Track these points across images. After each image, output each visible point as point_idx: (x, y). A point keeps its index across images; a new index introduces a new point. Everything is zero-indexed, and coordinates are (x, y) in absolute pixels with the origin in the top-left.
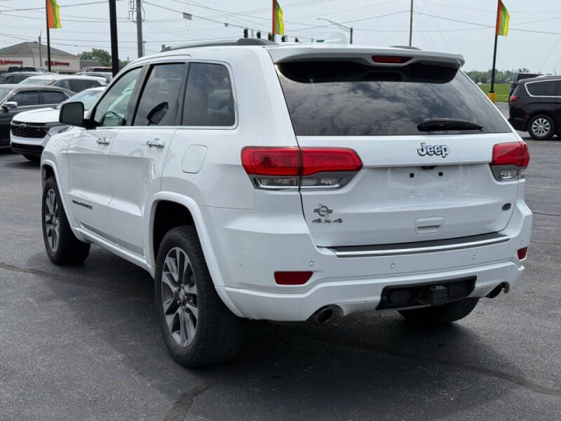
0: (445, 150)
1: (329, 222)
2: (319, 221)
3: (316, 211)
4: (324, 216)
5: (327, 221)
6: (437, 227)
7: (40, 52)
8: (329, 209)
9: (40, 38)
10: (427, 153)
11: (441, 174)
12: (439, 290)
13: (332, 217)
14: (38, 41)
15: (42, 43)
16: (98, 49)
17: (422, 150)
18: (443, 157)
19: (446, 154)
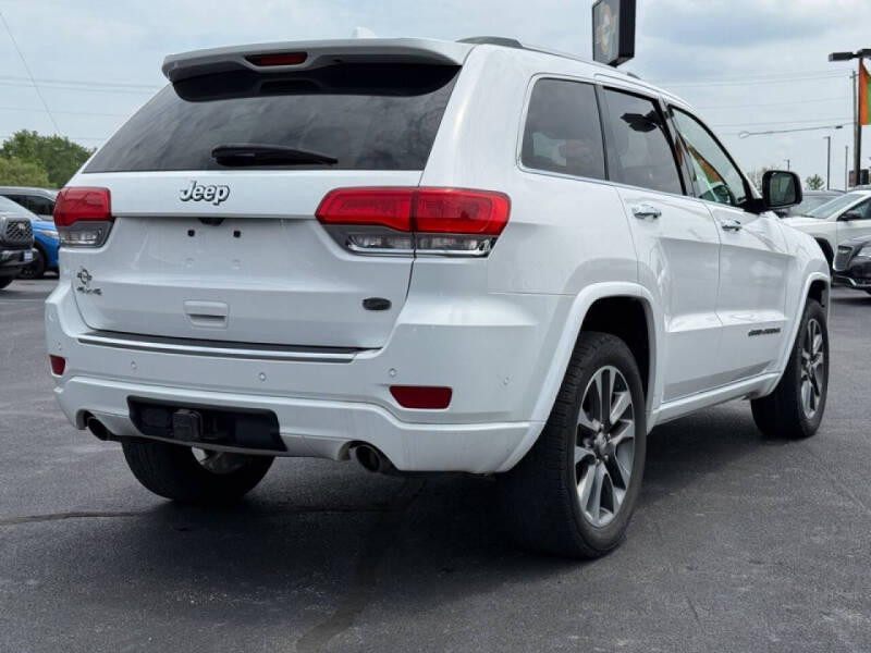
0: (222, 193)
1: (90, 291)
2: (83, 290)
3: (79, 275)
4: (85, 283)
5: (88, 291)
6: (222, 318)
8: (90, 273)
10: (191, 197)
11: (237, 234)
12: (183, 416)
13: (92, 286)
17: (186, 192)
18: (215, 204)
19: (220, 201)
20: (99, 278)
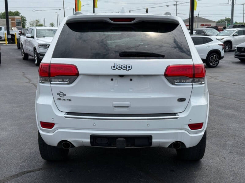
0: (129, 67)
1: (64, 100)
2: (60, 99)
3: (58, 94)
4: (62, 97)
5: (63, 100)
6: (128, 107)
7: (198, 21)
8: (64, 94)
9: (198, 15)
10: (117, 68)
11: (131, 80)
12: (120, 140)
13: (65, 98)
14: (197, 16)
15: (199, 16)
16: (228, 18)
17: (114, 67)
18: (127, 71)
19: (129, 70)
20: (69, 95)
